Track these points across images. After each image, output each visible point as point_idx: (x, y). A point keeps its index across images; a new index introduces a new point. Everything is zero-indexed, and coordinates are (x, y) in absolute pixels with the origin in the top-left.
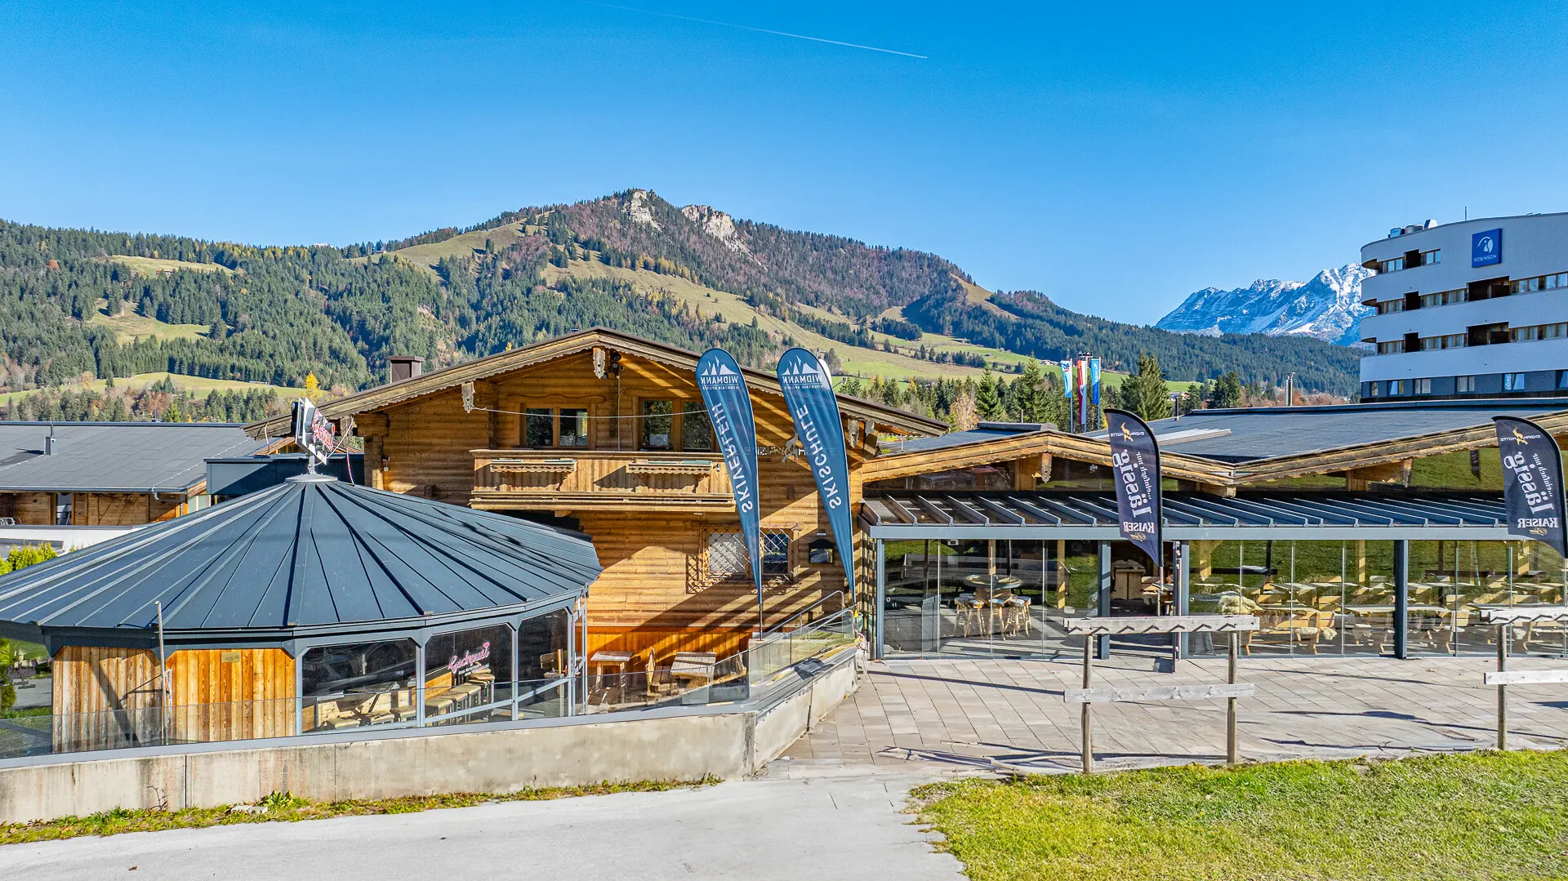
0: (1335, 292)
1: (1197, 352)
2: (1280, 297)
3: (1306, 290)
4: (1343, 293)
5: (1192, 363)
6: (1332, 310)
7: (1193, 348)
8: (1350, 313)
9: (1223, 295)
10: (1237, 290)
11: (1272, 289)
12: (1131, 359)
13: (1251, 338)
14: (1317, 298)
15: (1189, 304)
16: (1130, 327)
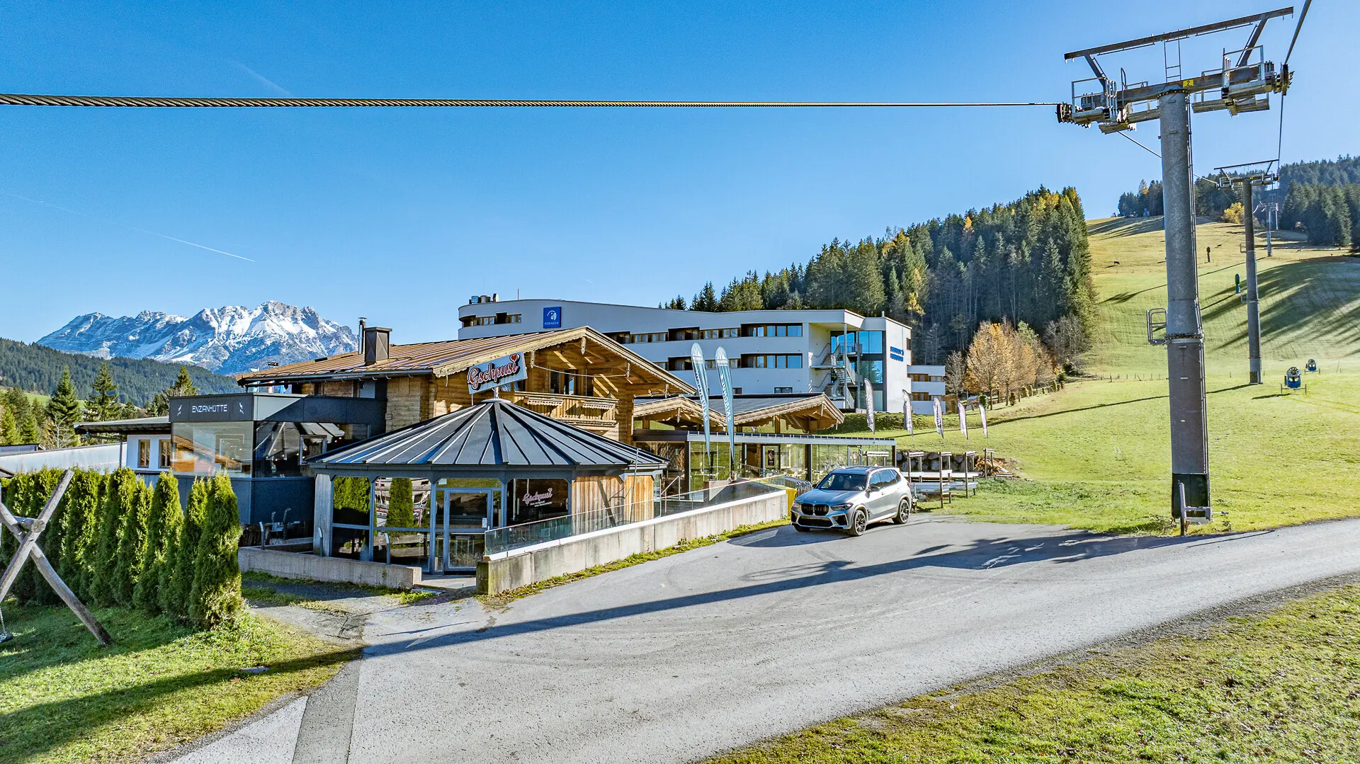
0: (214, 328)
1: (90, 372)
2: (165, 328)
3: (188, 325)
4: (220, 331)
5: (85, 382)
6: (211, 344)
7: (85, 368)
8: (226, 348)
9: (110, 321)
10: (123, 318)
11: (157, 321)
12: (17, 375)
13: (143, 363)
14: (198, 333)
15: (75, 325)
16: (15, 343)
